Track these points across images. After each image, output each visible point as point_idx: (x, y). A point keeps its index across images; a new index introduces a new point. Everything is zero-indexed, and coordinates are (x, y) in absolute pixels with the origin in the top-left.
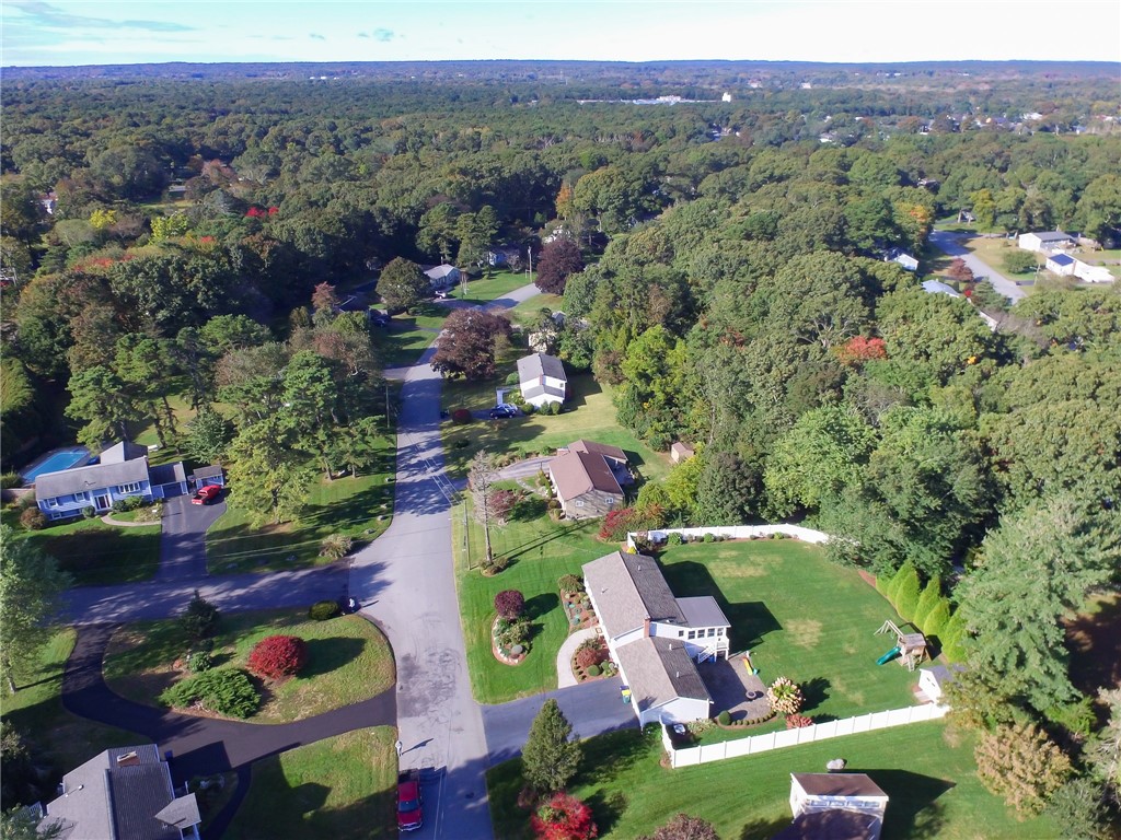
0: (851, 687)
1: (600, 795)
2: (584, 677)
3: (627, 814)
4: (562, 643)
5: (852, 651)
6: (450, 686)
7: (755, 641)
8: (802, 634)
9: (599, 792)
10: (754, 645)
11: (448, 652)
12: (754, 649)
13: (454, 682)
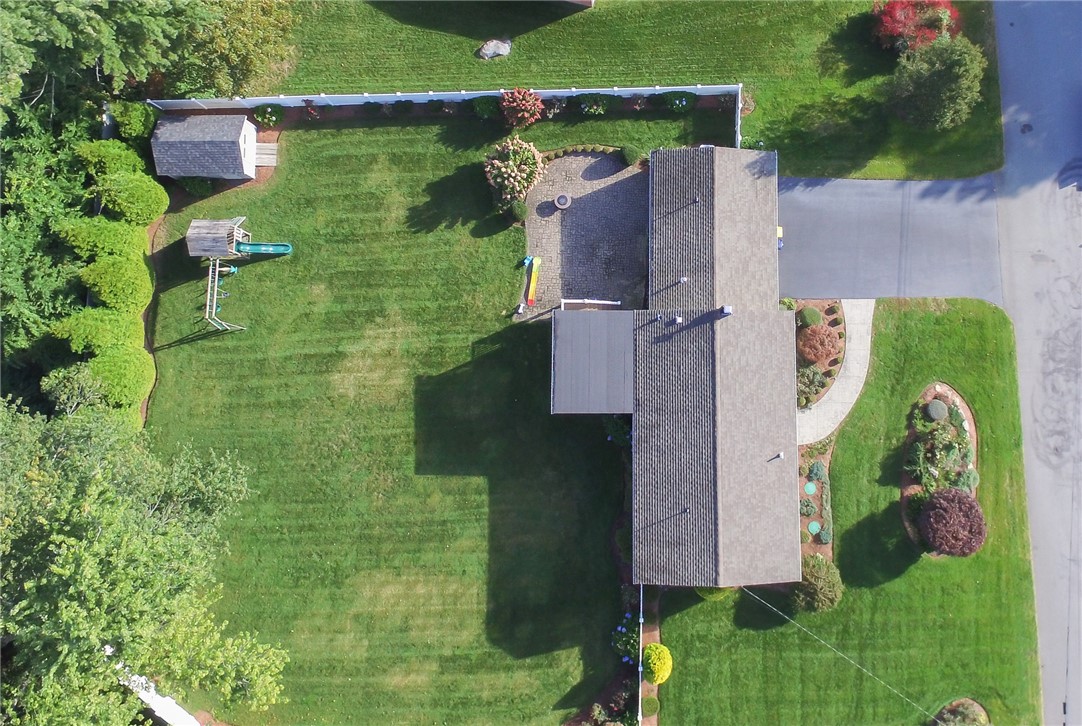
0: (375, 201)
1: (851, 78)
2: (831, 311)
3: (821, 38)
4: (851, 415)
5: (319, 289)
6: (1051, 365)
7: (490, 348)
8: (388, 353)
9: (850, 84)
10: (497, 337)
11: (1054, 459)
12: (498, 327)
13: (1046, 374)
